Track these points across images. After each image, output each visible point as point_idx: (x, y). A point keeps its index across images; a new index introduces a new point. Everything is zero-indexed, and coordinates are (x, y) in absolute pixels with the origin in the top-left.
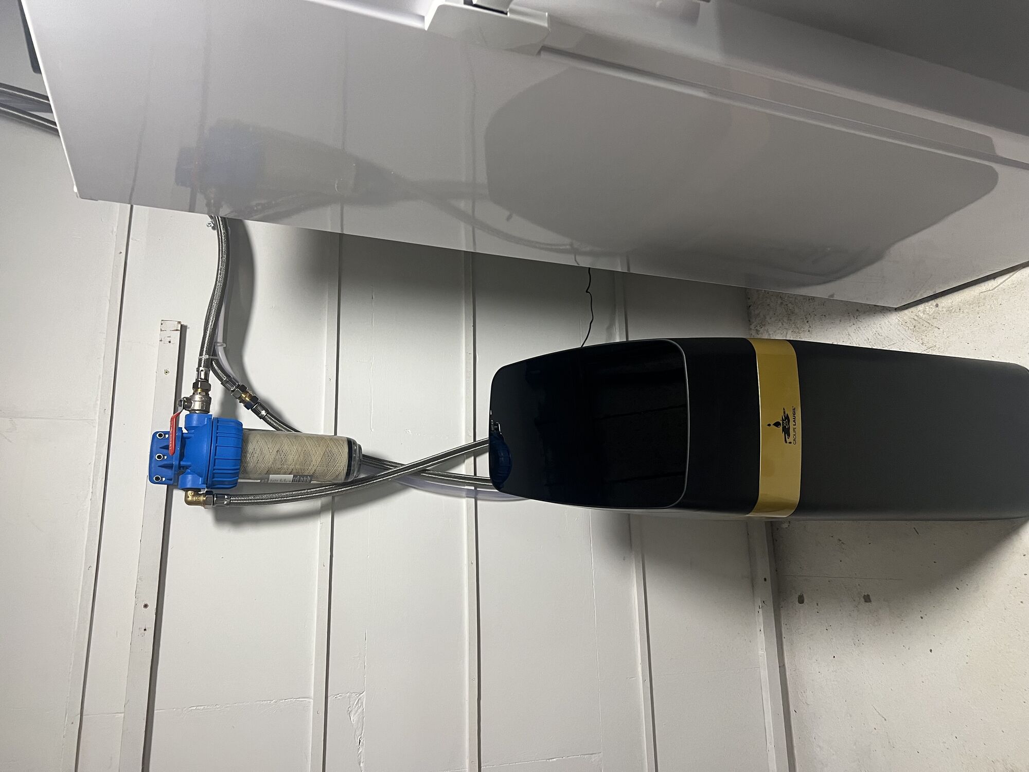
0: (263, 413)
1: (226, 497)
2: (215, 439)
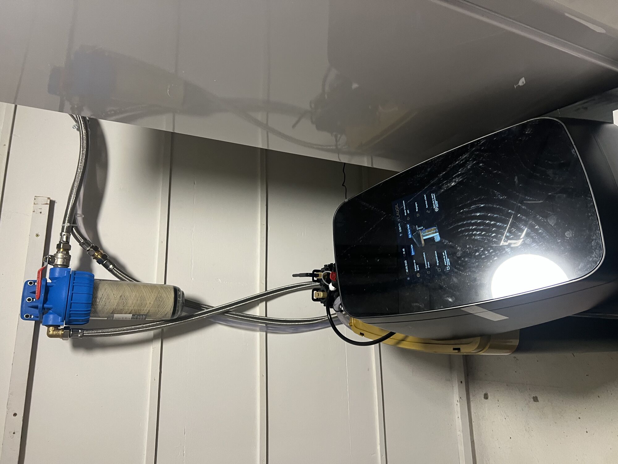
0: (111, 266)
1: (80, 331)
2: (71, 288)
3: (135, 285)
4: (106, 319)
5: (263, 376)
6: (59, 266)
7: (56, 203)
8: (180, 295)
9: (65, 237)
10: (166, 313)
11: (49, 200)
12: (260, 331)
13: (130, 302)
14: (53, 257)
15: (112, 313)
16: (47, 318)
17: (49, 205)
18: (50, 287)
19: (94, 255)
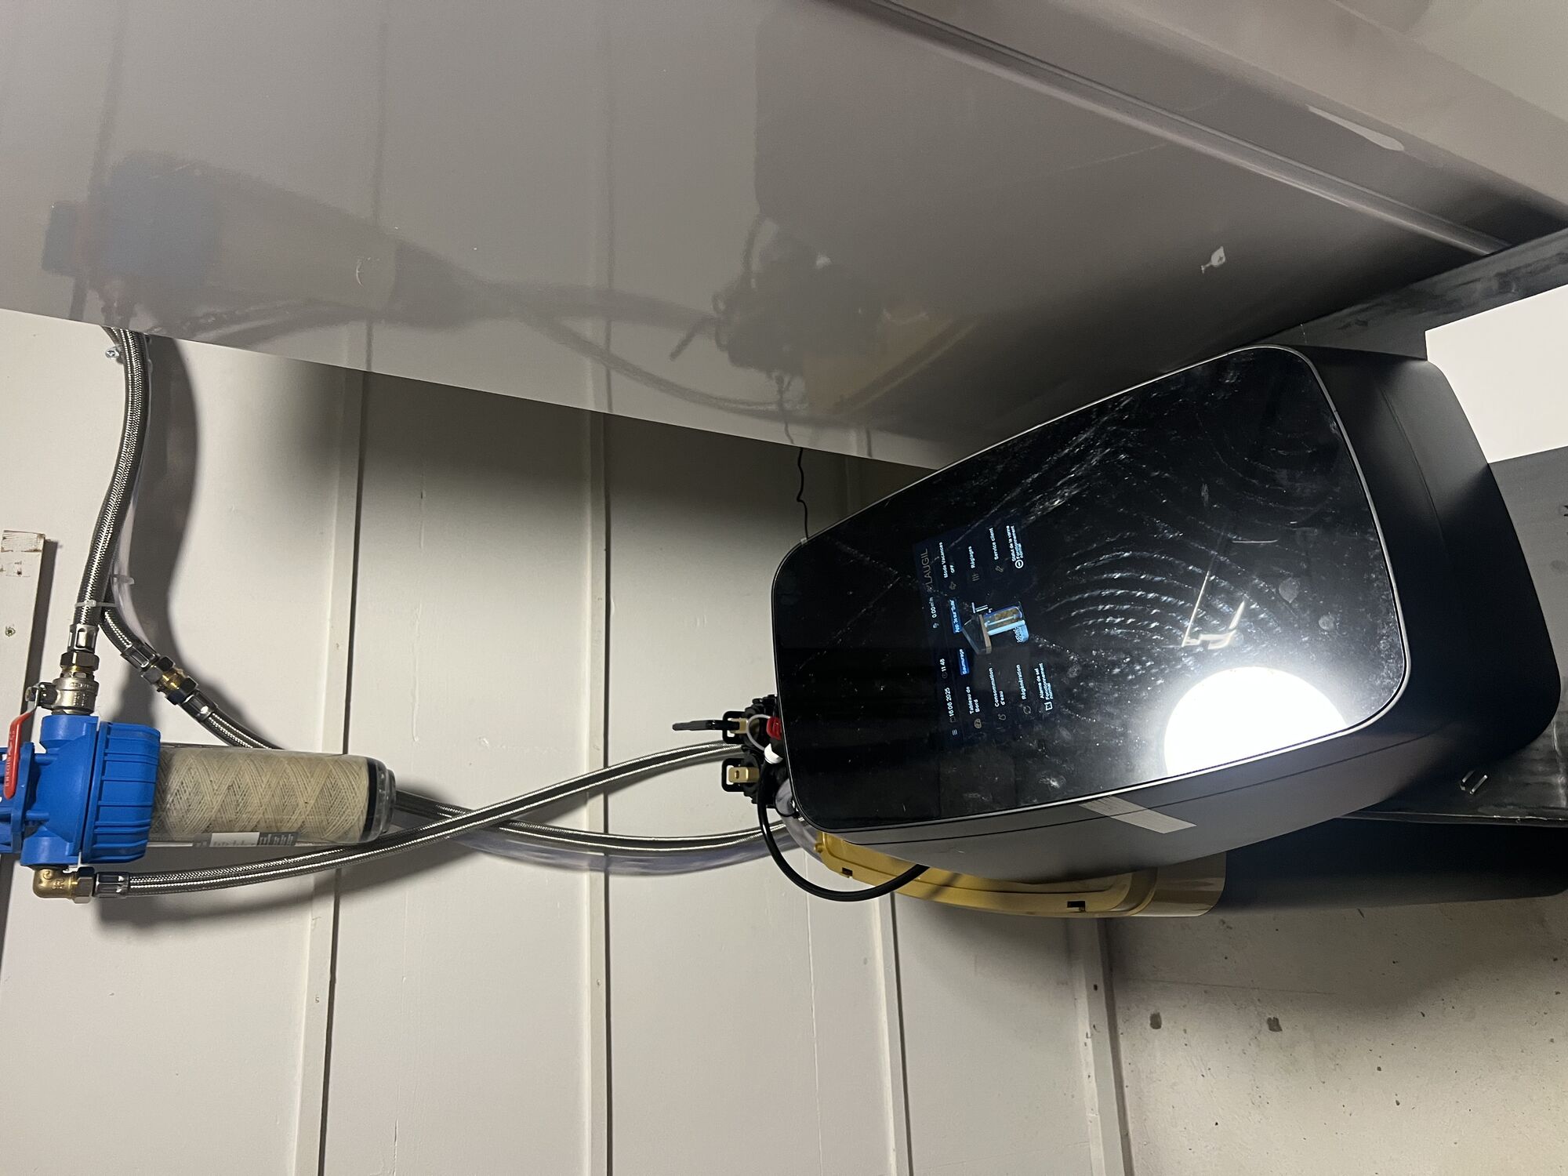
0: (205, 710)
1: (121, 878)
2: (99, 765)
3: (267, 758)
4: (191, 845)
5: (598, 984)
6: (67, 711)
7: (61, 547)
8: (383, 782)
9: (83, 636)
10: (347, 827)
11: (42, 541)
12: (591, 870)
13: (254, 801)
14: (52, 689)
15: (206, 831)
16: (35, 847)
17: (40, 554)
18: (42, 767)
19: (158, 682)
